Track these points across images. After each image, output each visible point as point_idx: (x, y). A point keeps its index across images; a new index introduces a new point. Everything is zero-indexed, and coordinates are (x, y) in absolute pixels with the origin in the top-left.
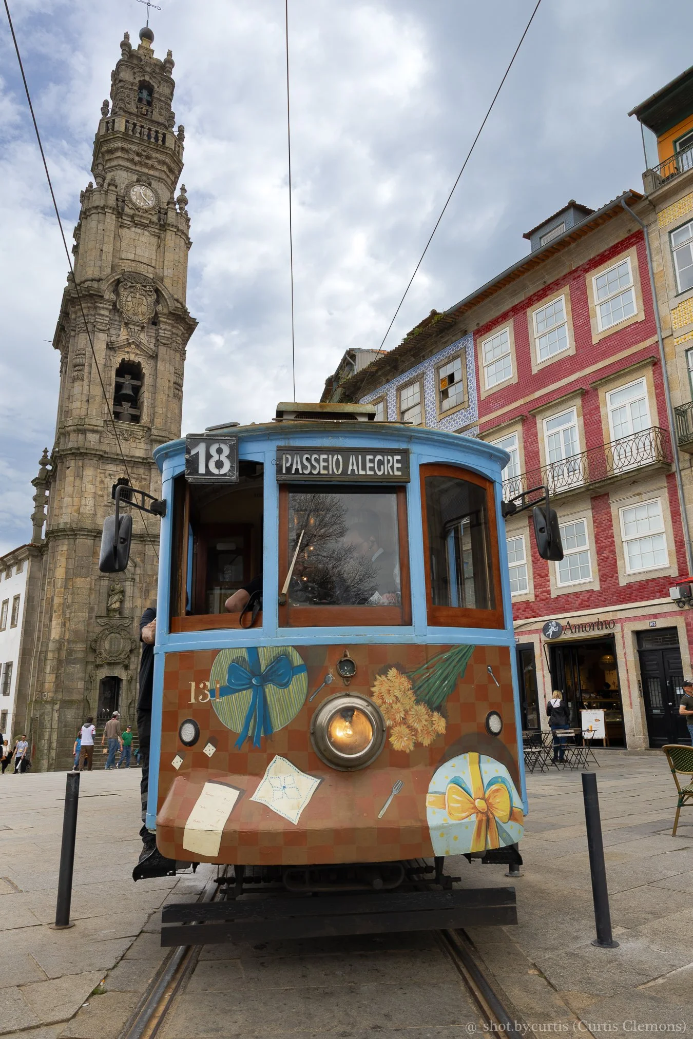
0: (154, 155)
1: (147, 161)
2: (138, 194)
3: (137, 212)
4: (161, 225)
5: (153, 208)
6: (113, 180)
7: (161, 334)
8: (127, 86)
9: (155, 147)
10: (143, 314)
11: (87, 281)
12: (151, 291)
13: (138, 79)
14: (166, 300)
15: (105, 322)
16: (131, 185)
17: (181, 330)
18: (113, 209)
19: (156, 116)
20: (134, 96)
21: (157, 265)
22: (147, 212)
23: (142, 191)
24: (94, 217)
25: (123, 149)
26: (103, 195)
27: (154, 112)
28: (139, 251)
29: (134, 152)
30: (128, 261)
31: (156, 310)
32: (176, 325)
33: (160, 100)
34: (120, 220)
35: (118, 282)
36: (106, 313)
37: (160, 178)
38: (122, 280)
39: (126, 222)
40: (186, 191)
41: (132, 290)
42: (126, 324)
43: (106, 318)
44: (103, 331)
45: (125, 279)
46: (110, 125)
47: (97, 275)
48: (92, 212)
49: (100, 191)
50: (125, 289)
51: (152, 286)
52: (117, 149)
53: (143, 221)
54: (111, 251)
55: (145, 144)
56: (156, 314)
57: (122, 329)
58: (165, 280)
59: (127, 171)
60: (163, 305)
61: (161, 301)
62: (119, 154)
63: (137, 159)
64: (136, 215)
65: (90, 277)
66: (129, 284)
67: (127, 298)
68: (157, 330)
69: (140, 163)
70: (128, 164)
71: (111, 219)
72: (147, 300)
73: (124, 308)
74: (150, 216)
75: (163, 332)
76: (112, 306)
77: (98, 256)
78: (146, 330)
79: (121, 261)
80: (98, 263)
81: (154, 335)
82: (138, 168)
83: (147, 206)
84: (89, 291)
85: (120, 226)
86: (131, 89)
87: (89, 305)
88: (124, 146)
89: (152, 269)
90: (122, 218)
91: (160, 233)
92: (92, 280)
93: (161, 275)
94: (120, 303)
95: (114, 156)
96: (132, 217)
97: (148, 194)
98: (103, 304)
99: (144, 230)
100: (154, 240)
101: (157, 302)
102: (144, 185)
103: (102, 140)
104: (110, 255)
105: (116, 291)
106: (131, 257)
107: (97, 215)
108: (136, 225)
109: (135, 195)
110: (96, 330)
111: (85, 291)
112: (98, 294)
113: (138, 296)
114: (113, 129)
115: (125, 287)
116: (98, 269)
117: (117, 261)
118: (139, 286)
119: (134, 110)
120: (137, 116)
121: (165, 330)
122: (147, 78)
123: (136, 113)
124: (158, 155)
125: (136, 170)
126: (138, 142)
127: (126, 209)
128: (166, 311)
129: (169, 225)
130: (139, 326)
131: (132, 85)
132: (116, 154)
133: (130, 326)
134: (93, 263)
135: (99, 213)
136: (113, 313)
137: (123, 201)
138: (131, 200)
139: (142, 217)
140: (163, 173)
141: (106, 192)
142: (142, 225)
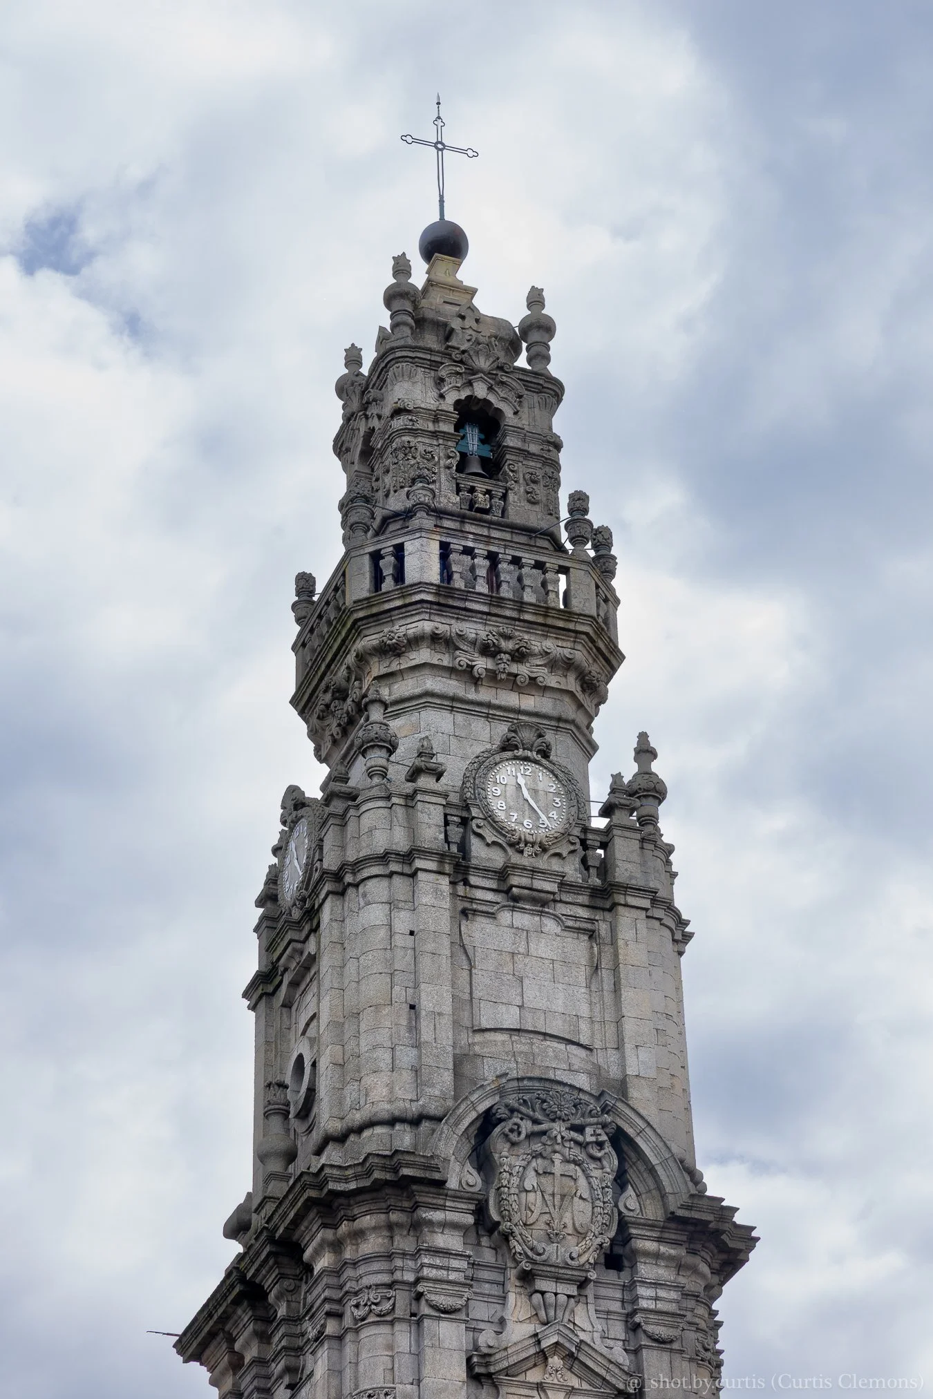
0: (537, 643)
1: (514, 668)
2: (511, 790)
3: (516, 859)
4: (595, 893)
5: (566, 834)
6: (425, 753)
7: (644, 1304)
8: (421, 424)
9: (540, 620)
10: (580, 1234)
11: (371, 1124)
12: (600, 1145)
13: (452, 398)
14: (652, 1170)
15: (453, 1276)
16: (482, 766)
17: (703, 1276)
18: (442, 857)
19: (520, 511)
20: (444, 457)
21: (598, 1036)
22: (545, 850)
23: (521, 781)
24: (377, 889)
25: (435, 639)
26: (400, 812)
27: (511, 496)
28: (532, 995)
29: (473, 643)
30: (500, 1037)
31: (620, 1213)
32: (690, 1260)
33: (527, 455)
34: (461, 889)
35: (487, 1122)
36: (450, 1240)
37: (559, 719)
38: (502, 1112)
39: (479, 894)
40: (653, 754)
41: (538, 1147)
42: (527, 1278)
43: (455, 1263)
44: (447, 1312)
45: (513, 1111)
46: (387, 565)
47: (405, 1099)
48: (366, 873)
49: (388, 798)
50: (513, 1144)
51: (604, 1126)
52: (415, 642)
53: (538, 884)
54: (447, 1008)
55: (508, 613)
56: (623, 1224)
57: (512, 1297)
58: (634, 1093)
59: (452, 709)
60: (642, 1189)
61: (632, 1174)
62: (423, 655)
63: (482, 664)
64: (514, 867)
65: (384, 1109)
66: (526, 1126)
67: (522, 1179)
68: (630, 1287)
69: (493, 676)
70: (452, 686)
71: (437, 892)
72: (588, 1177)
73: (516, 1218)
74: (556, 865)
75: (649, 1292)
76: (473, 1213)
77: (403, 1032)
78: (590, 1291)
79: (478, 1038)
80: (407, 1056)
81: (616, 1306)
82: (485, 695)
83: (541, 834)
84: (395, 1170)
85: (464, 913)
86: (435, 434)
87: (395, 1217)
88: (442, 629)
89: (582, 1053)
90: (466, 883)
91: (591, 921)
92: (392, 1122)
93: (614, 1072)
94: (500, 1201)
95: (405, 663)
96: (502, 875)
97: (541, 786)
98: (443, 1208)
99: (541, 914)
100: (578, 948)
101: (621, 1181)
102: (526, 759)
103: (361, 614)
104: (446, 1022)
105: (483, 1160)
106: (510, 1018)
107: (384, 883)
108: (514, 900)
109: (503, 796)
110: (426, 1310)
111: (384, 1168)
112: (428, 1175)
113: (558, 1168)
114: (399, 576)
115: (513, 1137)
116: (407, 1076)
117: (465, 1038)
118: (558, 1129)
119: (449, 499)
120: (462, 518)
121: (656, 1285)
122: (480, 391)
123: (456, 509)
124: (549, 644)
125: (480, 704)
126: (485, 609)
127: (476, 847)
128: (653, 1212)
129: (626, 888)
130: (569, 1281)
131: (436, 420)
132: (413, 655)
133: (541, 1284)
134: (387, 1056)
135: (391, 875)
136: (472, 1238)
137: (465, 822)
138: (490, 818)
139: (534, 871)
140: (567, 699)
141: (410, 798)
142: (534, 901)
